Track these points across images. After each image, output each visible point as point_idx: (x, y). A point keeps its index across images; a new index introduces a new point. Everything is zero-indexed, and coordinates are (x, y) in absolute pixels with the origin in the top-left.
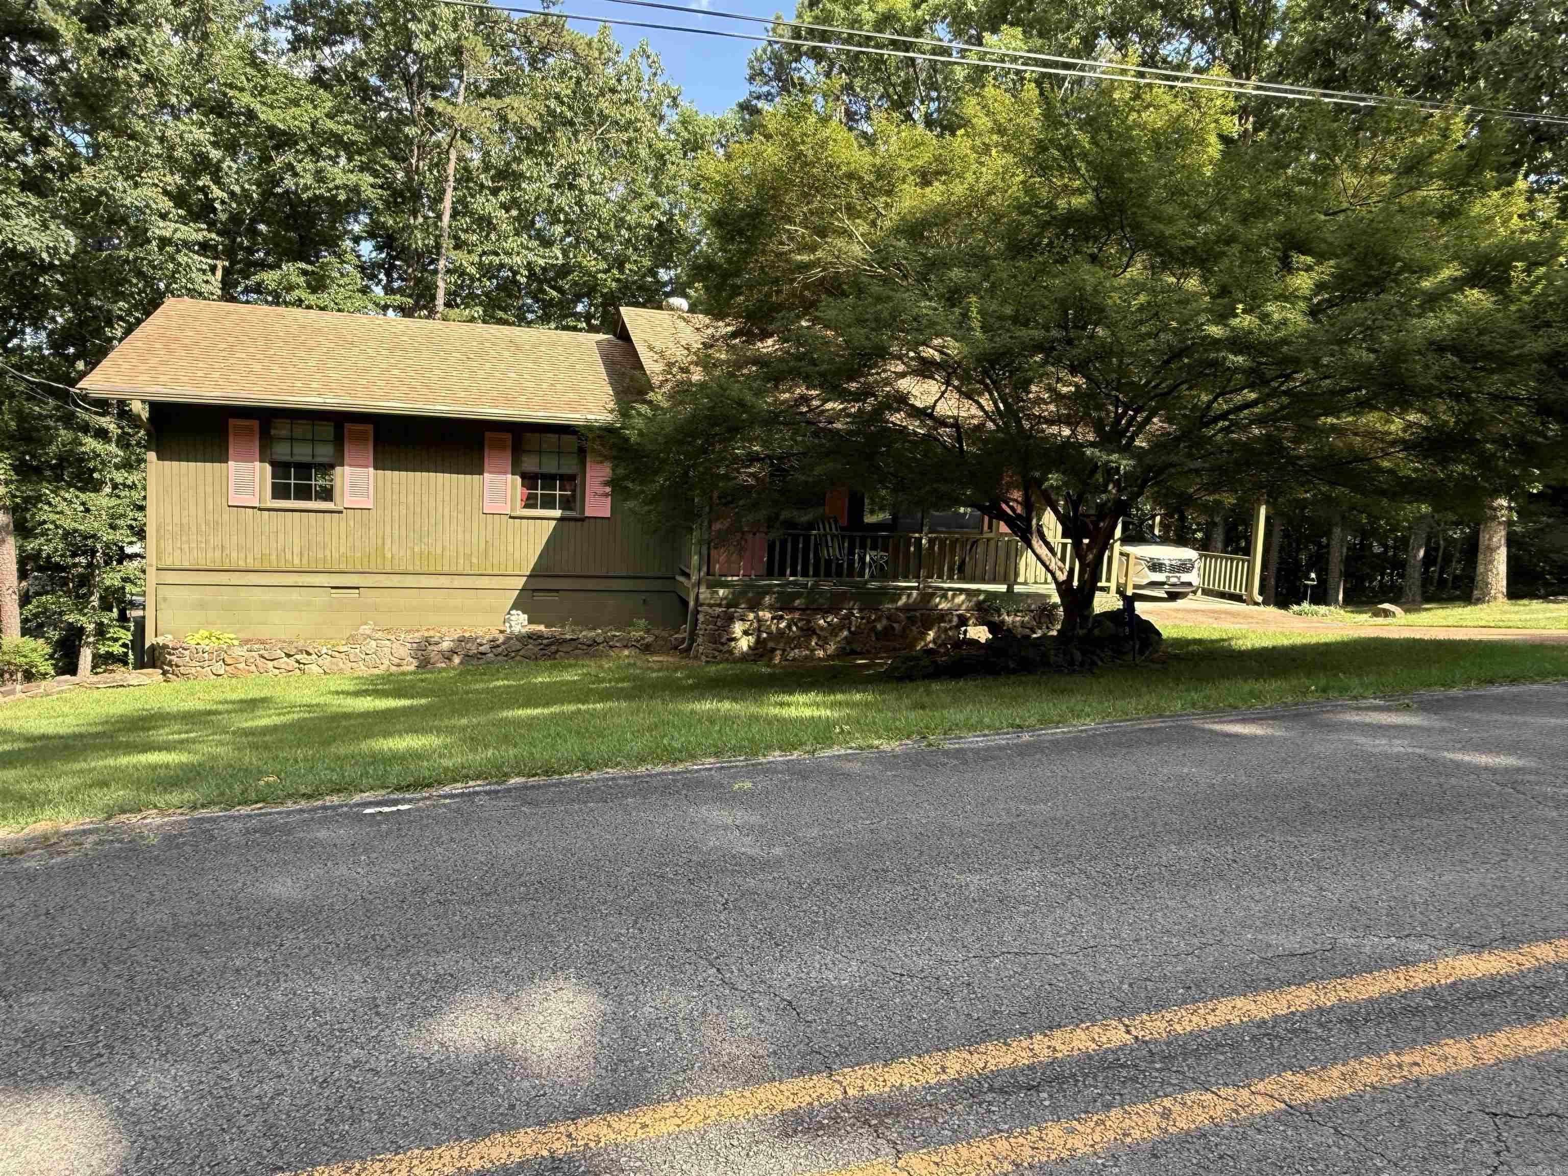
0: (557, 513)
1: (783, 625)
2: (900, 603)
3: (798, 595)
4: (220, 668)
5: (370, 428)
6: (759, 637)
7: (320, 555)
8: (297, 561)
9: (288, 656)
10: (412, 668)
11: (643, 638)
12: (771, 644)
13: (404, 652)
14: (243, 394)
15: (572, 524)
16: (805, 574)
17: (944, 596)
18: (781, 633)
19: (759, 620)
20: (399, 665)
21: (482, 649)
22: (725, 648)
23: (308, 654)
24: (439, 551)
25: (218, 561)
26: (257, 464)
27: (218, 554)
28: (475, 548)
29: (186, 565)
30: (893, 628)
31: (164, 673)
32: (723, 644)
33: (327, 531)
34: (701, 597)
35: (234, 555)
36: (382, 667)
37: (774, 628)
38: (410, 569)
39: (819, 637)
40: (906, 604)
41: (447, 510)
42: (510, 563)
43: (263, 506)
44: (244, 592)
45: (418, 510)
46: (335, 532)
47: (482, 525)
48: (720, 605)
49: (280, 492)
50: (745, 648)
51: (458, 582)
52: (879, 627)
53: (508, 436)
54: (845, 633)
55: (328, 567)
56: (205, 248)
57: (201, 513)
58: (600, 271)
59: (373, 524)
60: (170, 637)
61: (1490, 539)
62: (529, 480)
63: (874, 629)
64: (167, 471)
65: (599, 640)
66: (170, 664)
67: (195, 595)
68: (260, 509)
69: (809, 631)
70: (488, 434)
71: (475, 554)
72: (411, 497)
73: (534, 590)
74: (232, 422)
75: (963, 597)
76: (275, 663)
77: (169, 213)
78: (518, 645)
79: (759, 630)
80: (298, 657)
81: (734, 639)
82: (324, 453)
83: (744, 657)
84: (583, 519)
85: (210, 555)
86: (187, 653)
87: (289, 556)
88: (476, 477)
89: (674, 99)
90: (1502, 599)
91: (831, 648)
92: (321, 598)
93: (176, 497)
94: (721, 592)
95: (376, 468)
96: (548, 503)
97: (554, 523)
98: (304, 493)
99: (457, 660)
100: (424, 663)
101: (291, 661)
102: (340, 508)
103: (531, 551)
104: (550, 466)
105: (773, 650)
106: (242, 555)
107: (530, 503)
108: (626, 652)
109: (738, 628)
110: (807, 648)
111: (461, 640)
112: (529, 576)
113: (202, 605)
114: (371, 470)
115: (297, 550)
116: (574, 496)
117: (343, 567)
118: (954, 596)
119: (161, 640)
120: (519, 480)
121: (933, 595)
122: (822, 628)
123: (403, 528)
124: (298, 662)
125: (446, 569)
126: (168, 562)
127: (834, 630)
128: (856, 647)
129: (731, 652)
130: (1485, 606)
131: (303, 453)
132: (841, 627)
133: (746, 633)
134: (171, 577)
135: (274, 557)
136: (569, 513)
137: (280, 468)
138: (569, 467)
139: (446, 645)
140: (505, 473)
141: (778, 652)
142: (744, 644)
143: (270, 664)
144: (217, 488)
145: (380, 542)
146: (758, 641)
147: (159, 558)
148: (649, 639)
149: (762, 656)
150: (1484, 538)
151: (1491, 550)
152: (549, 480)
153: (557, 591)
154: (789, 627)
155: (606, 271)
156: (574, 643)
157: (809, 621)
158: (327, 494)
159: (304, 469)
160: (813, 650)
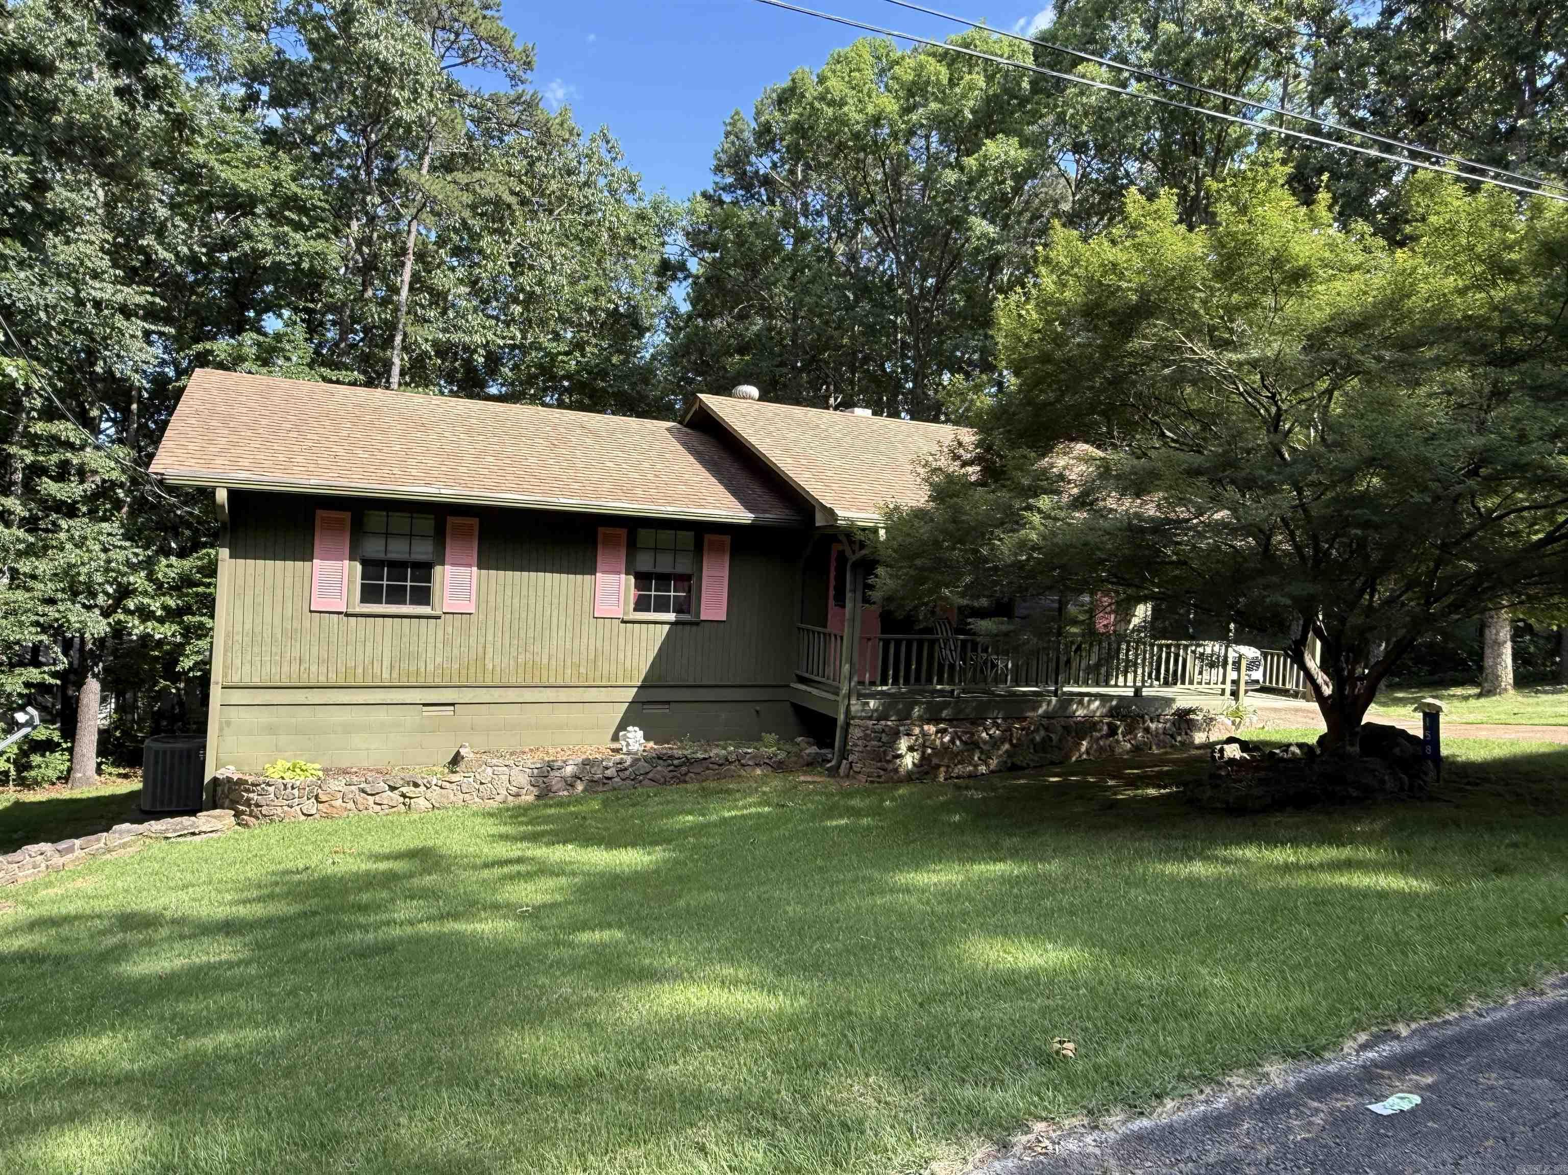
0: (671, 617)
1: (947, 739)
2: (1040, 711)
3: (945, 705)
4: (310, 806)
5: (475, 522)
6: (923, 753)
7: (413, 668)
8: (386, 675)
9: (393, 788)
10: (530, 798)
11: (776, 755)
12: (935, 761)
13: (522, 779)
14: (344, 483)
15: (688, 628)
16: (951, 681)
17: (1081, 703)
18: (945, 748)
19: (924, 734)
20: (517, 795)
21: (608, 773)
22: (891, 767)
23: (416, 785)
24: (545, 661)
25: (295, 676)
26: (347, 562)
27: (295, 667)
28: (584, 656)
29: (256, 681)
30: (1051, 739)
31: (237, 815)
32: (889, 762)
33: (423, 639)
34: (853, 709)
35: (314, 668)
36: (498, 798)
37: (938, 742)
38: (513, 681)
39: (982, 752)
40: (1046, 712)
41: (555, 614)
42: (620, 674)
43: (350, 611)
44: (321, 712)
45: (524, 615)
46: (431, 639)
47: (593, 630)
48: (870, 718)
49: (370, 594)
50: (910, 766)
51: (563, 695)
52: (1038, 738)
53: (623, 532)
54: (1007, 746)
55: (421, 681)
56: (151, 314)
57: (277, 621)
58: (559, 353)
59: (474, 631)
60: (232, 768)
61: (1497, 633)
62: (643, 579)
63: (1033, 740)
64: (240, 571)
65: (732, 758)
66: (248, 803)
67: (264, 717)
68: (347, 615)
69: (973, 745)
70: (601, 530)
71: (584, 663)
72: (516, 600)
73: (643, 703)
74: (320, 513)
75: (1097, 703)
76: (377, 798)
77: (104, 272)
78: (648, 767)
79: (924, 746)
80: (404, 790)
81: (900, 756)
82: (422, 551)
83: (910, 777)
84: (697, 624)
85: (285, 668)
86: (271, 789)
87: (377, 670)
88: (587, 578)
89: (633, 184)
90: (1511, 691)
91: (994, 763)
92: (411, 717)
93: (249, 600)
94: (872, 703)
95: (480, 567)
96: (662, 606)
97: (667, 627)
98: (396, 596)
99: (580, 787)
100: (544, 793)
101: (395, 795)
102: (438, 612)
103: (643, 658)
104: (665, 564)
105: (938, 766)
106: (323, 669)
107: (642, 605)
108: (758, 772)
109: (903, 745)
110: (970, 764)
111: (586, 763)
112: (639, 687)
113: (271, 730)
114: (475, 569)
115: (386, 663)
116: (688, 598)
117: (438, 681)
118: (1089, 702)
119: (222, 774)
120: (632, 579)
121: (1070, 702)
122: (985, 742)
123: (507, 635)
124: (404, 796)
125: (552, 681)
126: (235, 679)
127: (995, 743)
128: (1018, 761)
129: (896, 770)
130: (1497, 697)
131: (398, 550)
132: (1003, 740)
133: (911, 749)
134: (237, 697)
135: (360, 671)
136: (685, 617)
137: (371, 567)
138: (683, 566)
139: (569, 770)
140: (619, 573)
141: (942, 769)
142: (909, 761)
143: (371, 799)
144: (298, 589)
145: (480, 650)
146: (923, 757)
147: (225, 675)
148: (782, 755)
149: (927, 773)
150: (1490, 634)
151: (1499, 644)
152: (663, 580)
153: (668, 702)
154: (952, 741)
155: (566, 354)
156: (705, 764)
157: (973, 734)
158: (423, 596)
159: (397, 567)
160: (976, 766)
